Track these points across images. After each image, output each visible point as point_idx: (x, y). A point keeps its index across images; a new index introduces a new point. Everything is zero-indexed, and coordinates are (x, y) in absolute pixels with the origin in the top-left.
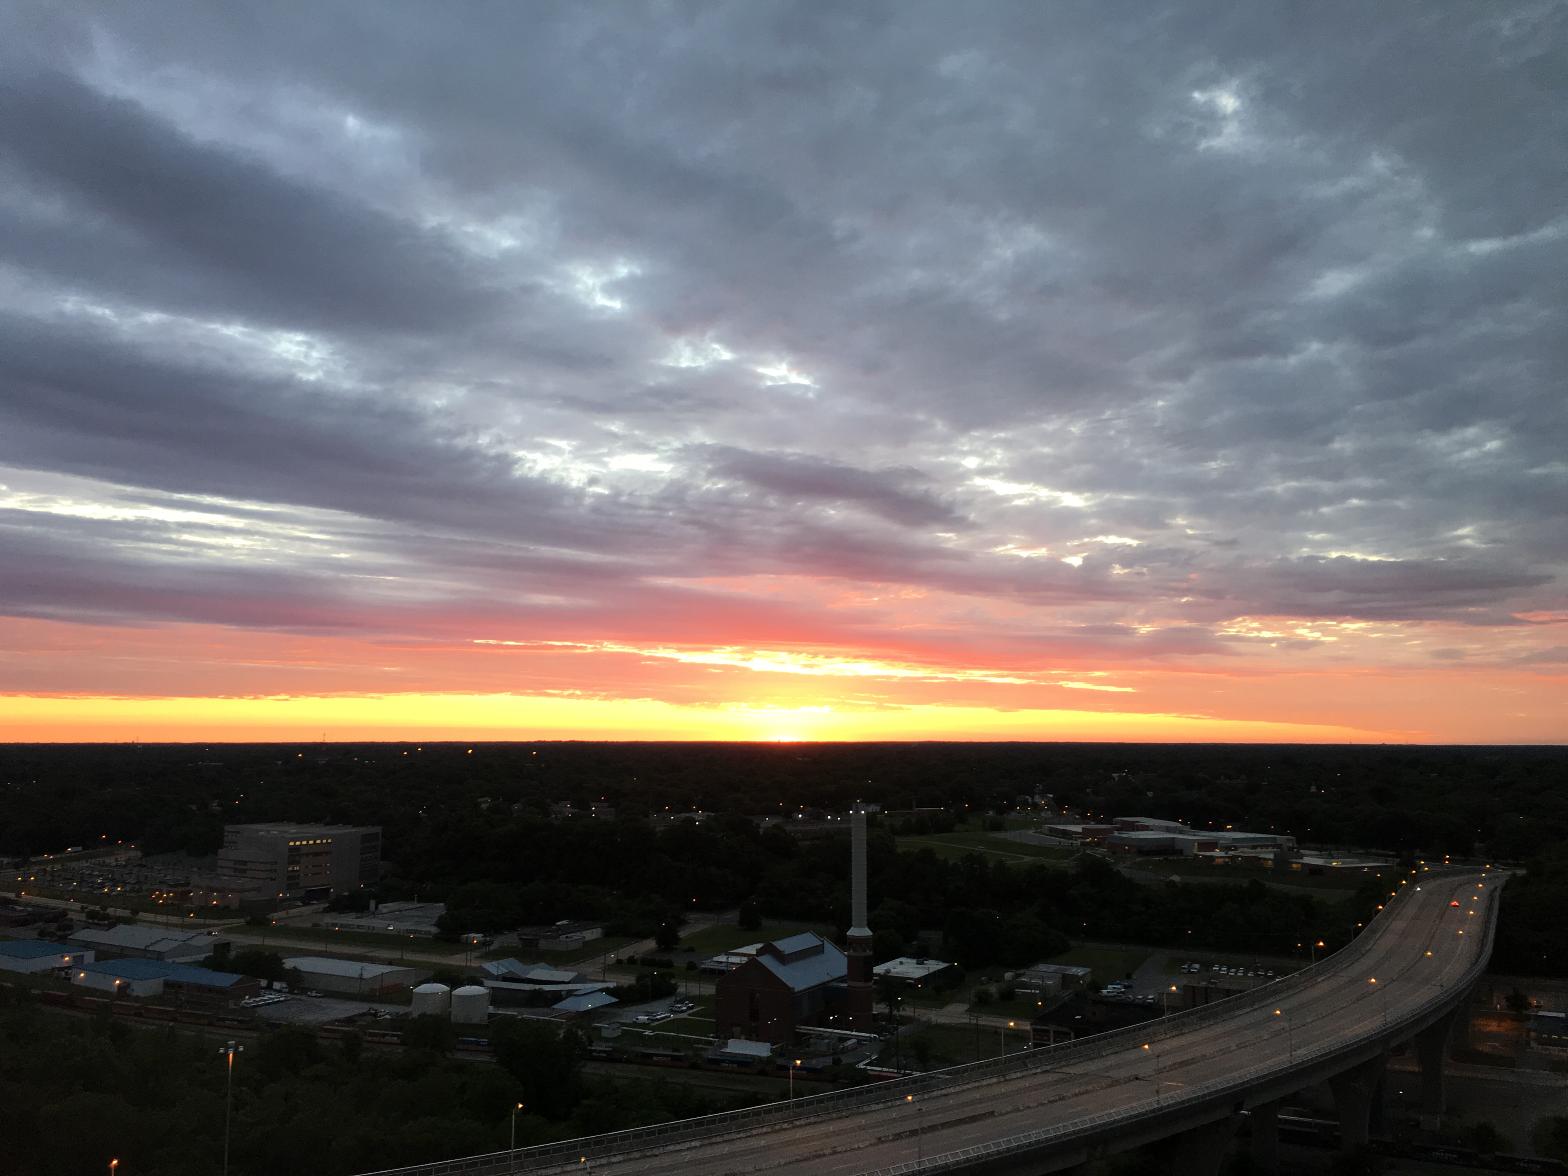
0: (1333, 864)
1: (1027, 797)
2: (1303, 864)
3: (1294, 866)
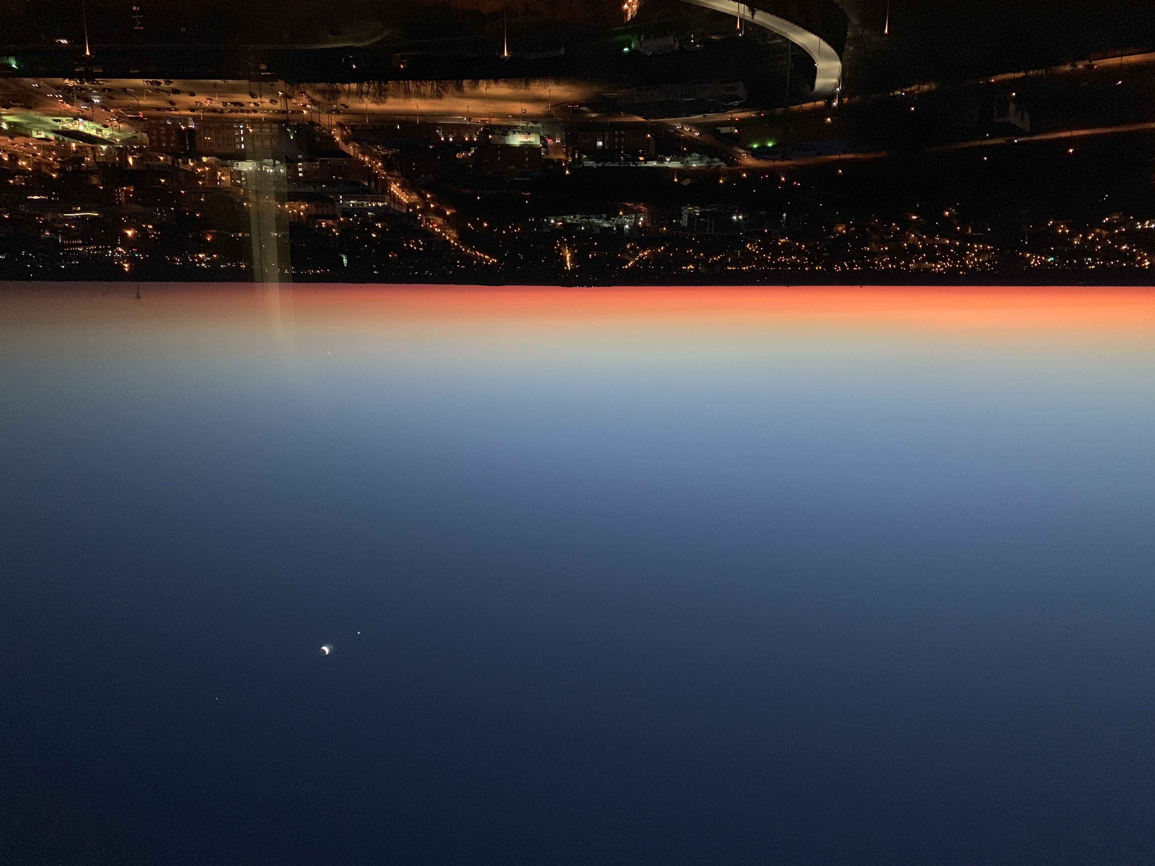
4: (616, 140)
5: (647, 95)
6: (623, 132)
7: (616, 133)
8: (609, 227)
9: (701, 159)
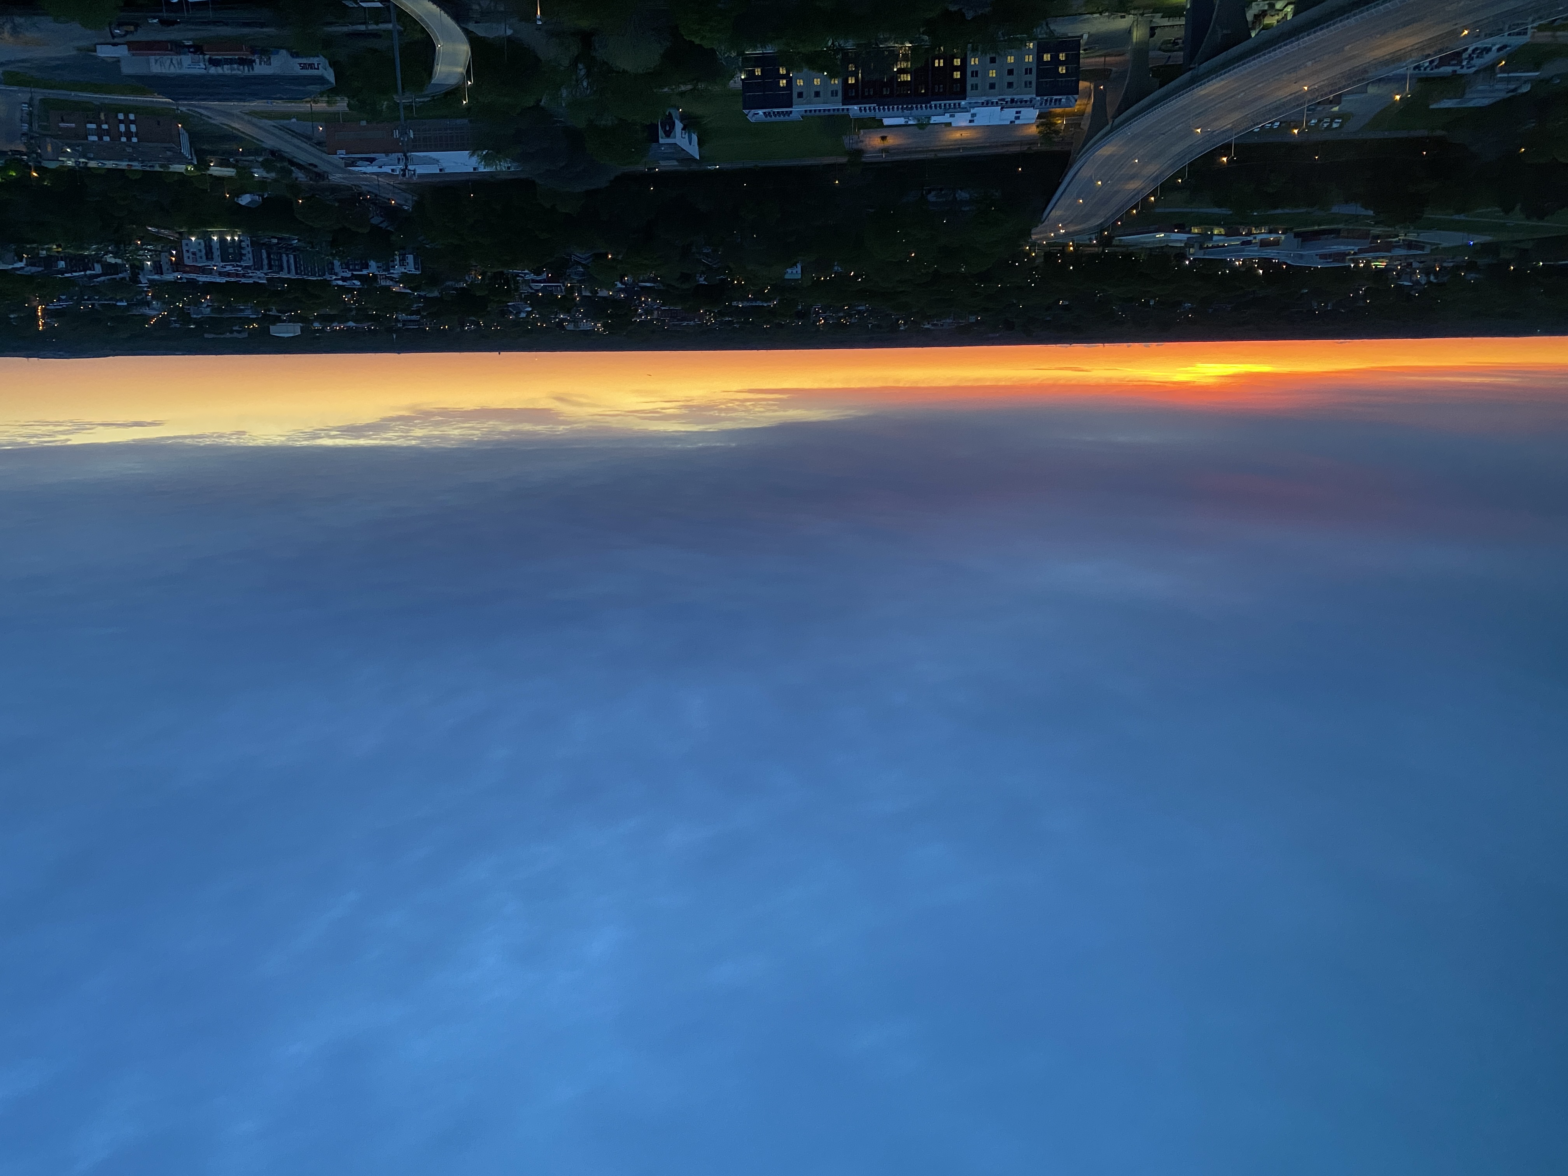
0: (1163, 235)
1: (1435, 281)
2: (1190, 232)
3: (1196, 231)
4: (122, 128)
5: (171, 62)
6: (132, 117)
7: (121, 116)
8: (116, 263)
9: (266, 165)
